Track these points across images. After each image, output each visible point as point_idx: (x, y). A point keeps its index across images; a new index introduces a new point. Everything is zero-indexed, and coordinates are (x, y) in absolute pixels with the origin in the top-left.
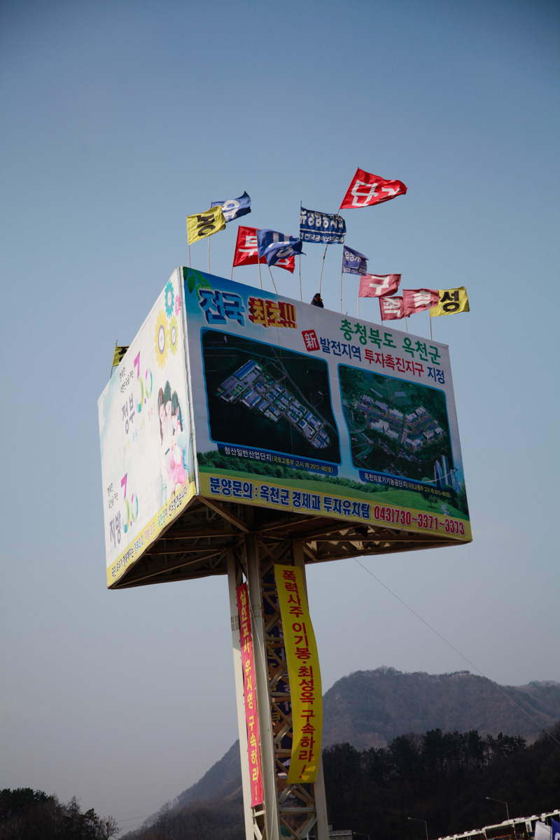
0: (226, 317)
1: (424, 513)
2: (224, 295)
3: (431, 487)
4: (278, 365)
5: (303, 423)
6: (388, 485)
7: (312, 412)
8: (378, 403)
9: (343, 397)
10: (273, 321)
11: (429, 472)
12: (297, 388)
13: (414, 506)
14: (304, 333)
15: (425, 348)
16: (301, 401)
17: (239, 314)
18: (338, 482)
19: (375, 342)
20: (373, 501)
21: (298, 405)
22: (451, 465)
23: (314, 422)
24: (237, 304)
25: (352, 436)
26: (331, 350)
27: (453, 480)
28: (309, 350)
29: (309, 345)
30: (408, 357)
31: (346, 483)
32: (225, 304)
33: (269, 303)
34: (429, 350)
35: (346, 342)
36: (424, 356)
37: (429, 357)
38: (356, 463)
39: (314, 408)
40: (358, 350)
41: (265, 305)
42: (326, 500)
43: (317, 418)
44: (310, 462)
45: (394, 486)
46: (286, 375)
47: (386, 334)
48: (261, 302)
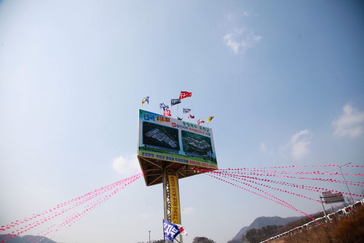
0: (150, 119)
1: (203, 163)
2: (150, 115)
3: (206, 157)
4: (164, 130)
5: (169, 142)
6: (193, 156)
7: (172, 140)
8: (192, 139)
9: (182, 137)
10: (164, 121)
11: (206, 153)
12: (169, 135)
13: (201, 161)
14: (172, 123)
15: (205, 129)
16: (169, 137)
17: (154, 119)
18: (179, 155)
19: (192, 126)
20: (189, 159)
21: (168, 138)
22: (212, 152)
23: (172, 142)
24: (153, 117)
25: (183, 145)
26: (180, 127)
27: (213, 156)
28: (173, 127)
29: (173, 126)
30: (201, 130)
31: (181, 155)
32: (150, 117)
33: (163, 117)
34: (206, 129)
35: (184, 126)
36: (205, 130)
37: (206, 131)
38: (184, 151)
39: (173, 139)
40: (187, 128)
41: (161, 118)
42: (176, 159)
43: (173, 141)
44: (171, 150)
45: (195, 156)
46: (166, 132)
47: (195, 125)
48: (161, 117)
